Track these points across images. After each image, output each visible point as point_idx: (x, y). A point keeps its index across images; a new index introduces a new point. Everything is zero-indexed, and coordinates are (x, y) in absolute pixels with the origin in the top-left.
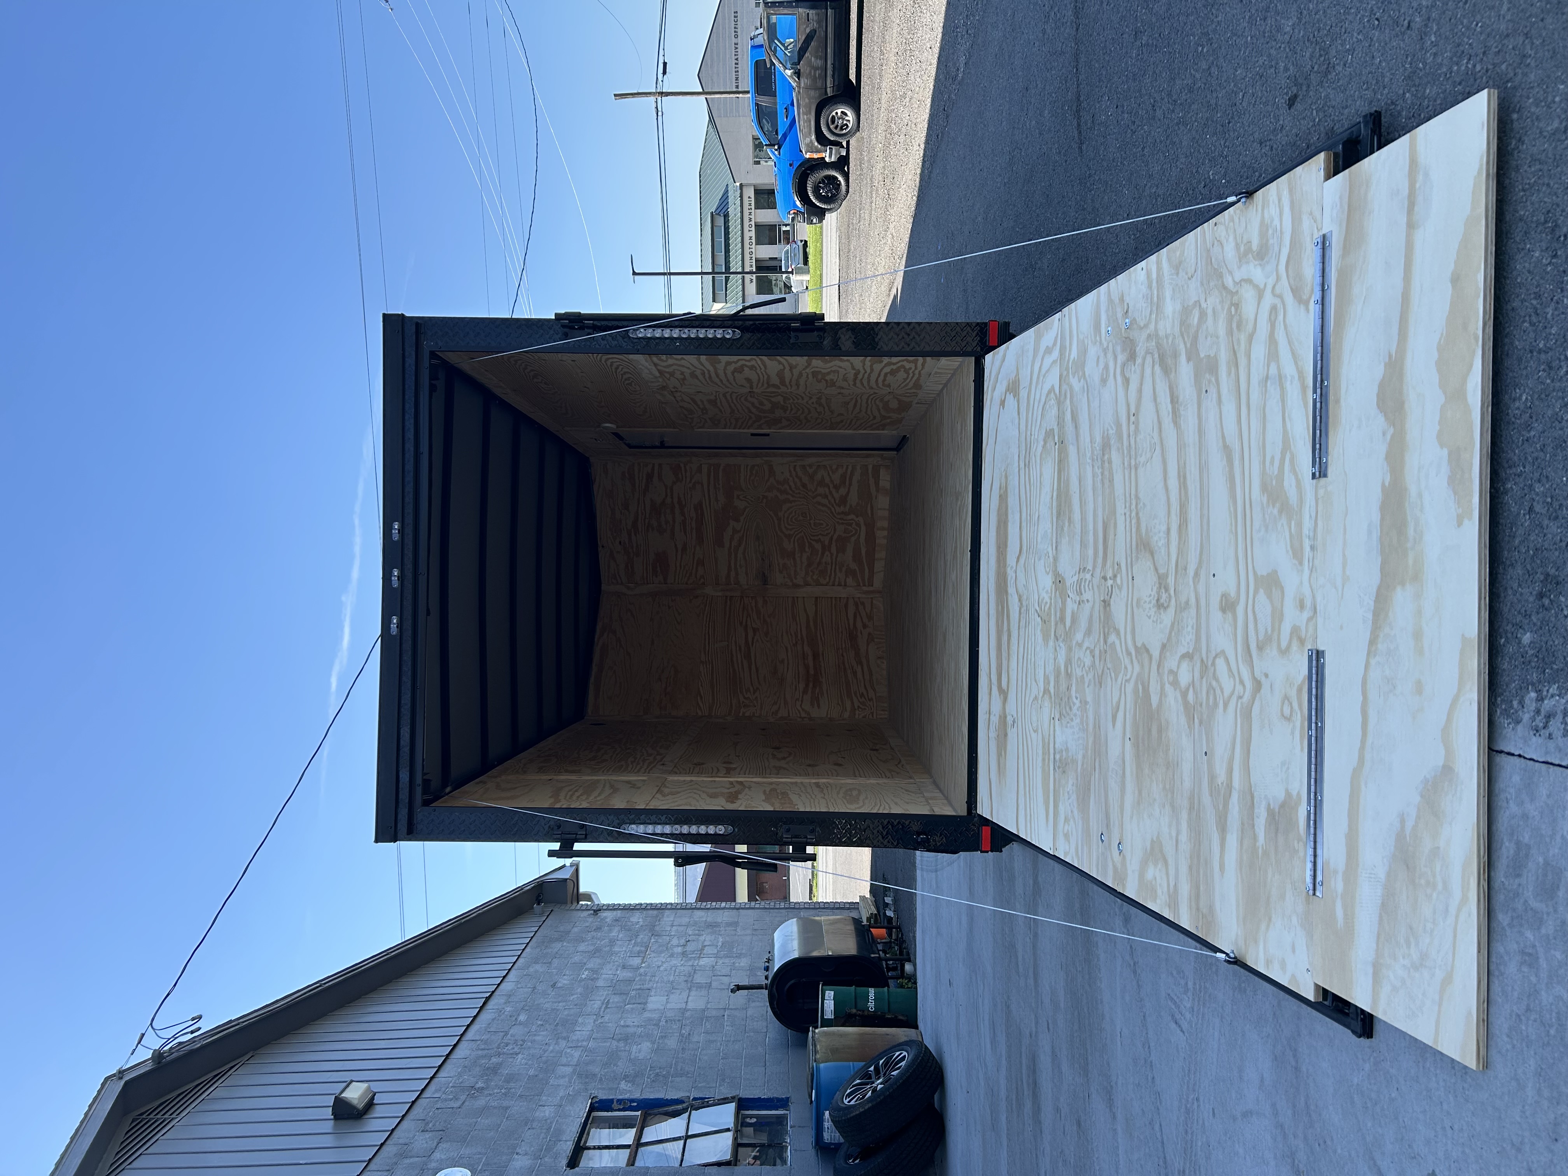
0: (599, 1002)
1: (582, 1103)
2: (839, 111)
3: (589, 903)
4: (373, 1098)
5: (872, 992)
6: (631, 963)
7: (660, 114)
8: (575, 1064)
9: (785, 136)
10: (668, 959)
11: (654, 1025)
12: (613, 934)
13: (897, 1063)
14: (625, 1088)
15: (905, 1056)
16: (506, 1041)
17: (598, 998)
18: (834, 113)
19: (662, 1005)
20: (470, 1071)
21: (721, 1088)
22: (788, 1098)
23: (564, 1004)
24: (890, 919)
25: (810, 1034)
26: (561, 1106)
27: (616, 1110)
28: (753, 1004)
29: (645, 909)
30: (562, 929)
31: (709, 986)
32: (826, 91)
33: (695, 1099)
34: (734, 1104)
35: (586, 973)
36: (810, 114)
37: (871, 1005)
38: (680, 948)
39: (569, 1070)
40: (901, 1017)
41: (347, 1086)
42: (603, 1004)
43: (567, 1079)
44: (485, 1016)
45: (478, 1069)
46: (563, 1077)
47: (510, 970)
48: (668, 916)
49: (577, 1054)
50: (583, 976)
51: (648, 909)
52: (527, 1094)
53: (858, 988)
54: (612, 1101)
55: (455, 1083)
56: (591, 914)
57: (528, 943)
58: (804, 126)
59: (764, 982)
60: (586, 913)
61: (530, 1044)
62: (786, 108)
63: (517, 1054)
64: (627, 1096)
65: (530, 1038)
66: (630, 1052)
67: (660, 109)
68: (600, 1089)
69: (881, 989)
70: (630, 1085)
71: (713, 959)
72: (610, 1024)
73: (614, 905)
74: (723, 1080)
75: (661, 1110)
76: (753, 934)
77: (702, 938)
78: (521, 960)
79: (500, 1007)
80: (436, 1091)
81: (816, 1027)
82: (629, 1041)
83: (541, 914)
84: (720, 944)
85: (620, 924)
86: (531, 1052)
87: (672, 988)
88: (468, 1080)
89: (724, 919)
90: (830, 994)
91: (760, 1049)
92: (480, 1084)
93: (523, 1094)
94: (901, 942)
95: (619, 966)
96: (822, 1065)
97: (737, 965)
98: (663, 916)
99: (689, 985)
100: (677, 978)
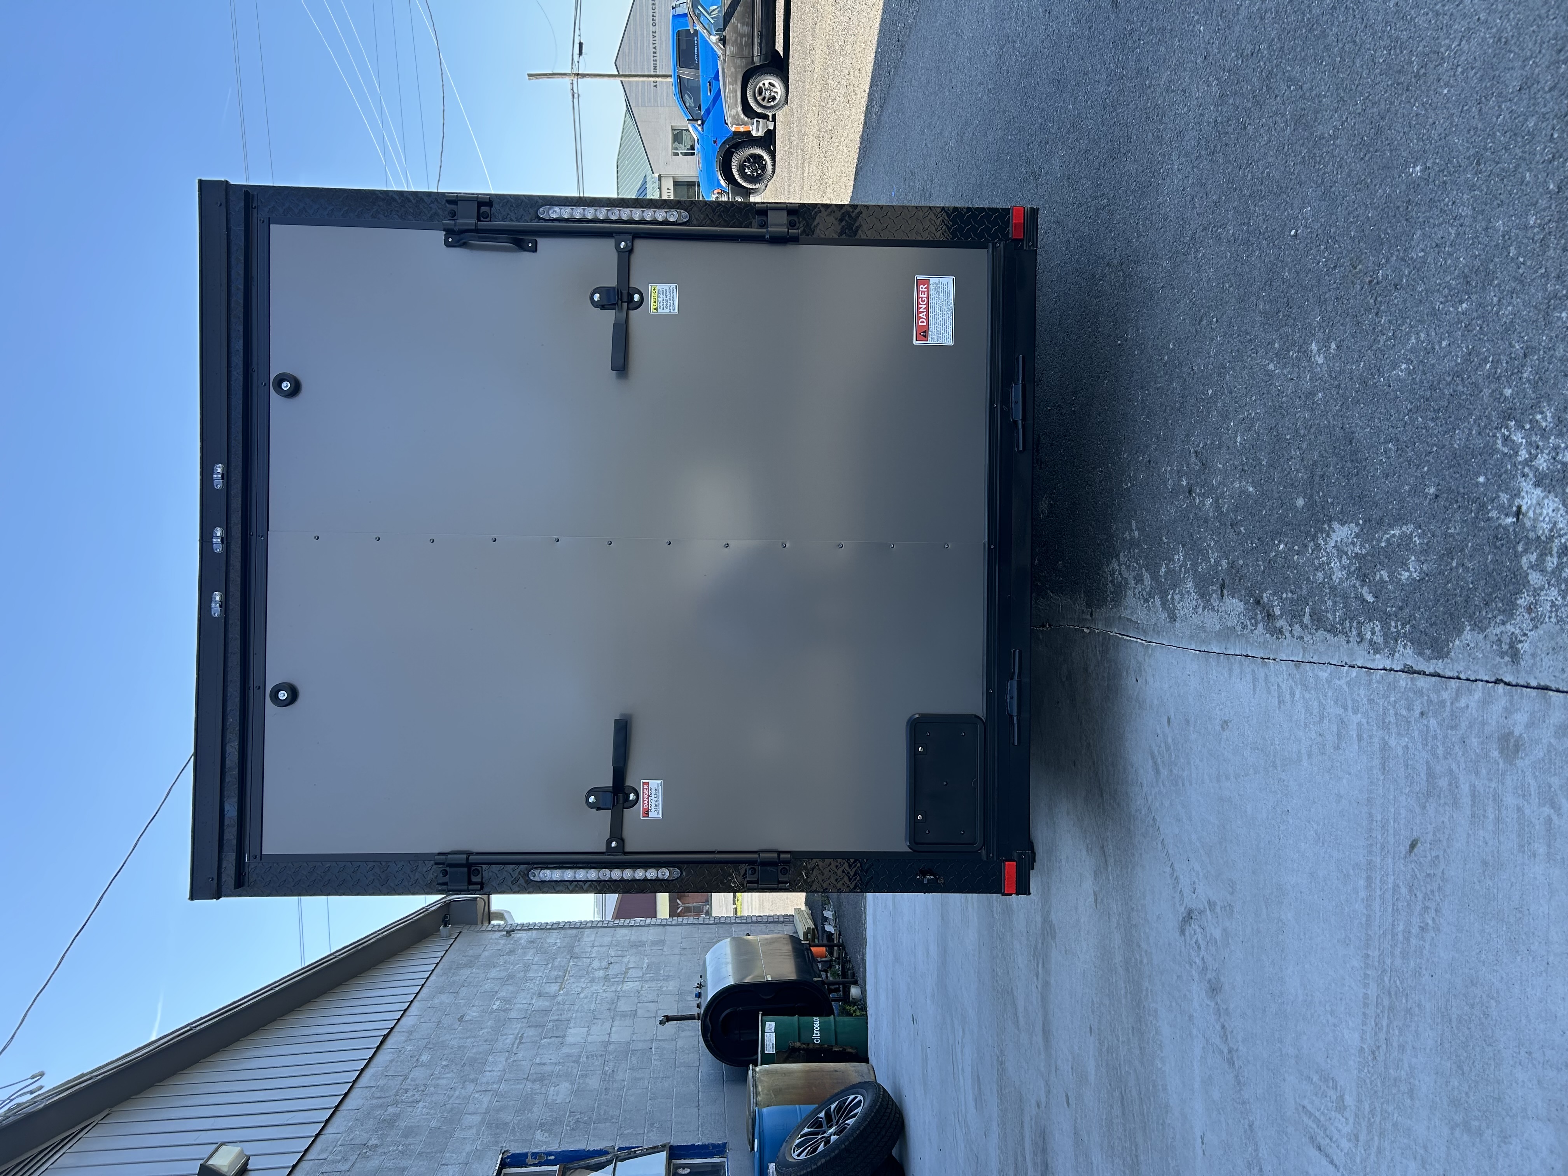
0: (512, 1036)
1: (492, 1160)
2: (767, 82)
3: (502, 923)
4: (246, 1163)
5: (817, 1021)
6: (548, 990)
7: (576, 96)
8: (484, 1111)
9: (708, 111)
10: (589, 985)
11: (574, 1062)
12: (528, 958)
13: (851, 1110)
14: (541, 1139)
15: (861, 1100)
16: (405, 1087)
17: (511, 1032)
18: (761, 84)
19: (582, 1038)
20: (362, 1125)
21: (650, 1135)
22: (725, 1144)
23: (472, 1040)
24: (830, 935)
25: (750, 1072)
26: (466, 1164)
27: (531, 1166)
28: (683, 1034)
29: (562, 928)
30: (471, 953)
31: (634, 1014)
32: (753, 60)
33: (620, 1149)
34: (665, 1153)
35: (497, 1003)
36: (736, 84)
37: (816, 1037)
38: (602, 971)
39: (477, 1119)
40: (849, 1050)
41: (216, 1150)
42: (516, 1039)
43: (474, 1131)
44: (381, 1058)
45: (371, 1122)
46: (471, 1127)
47: (412, 1002)
48: (589, 936)
49: (486, 1099)
50: (495, 1007)
51: (566, 928)
52: (428, 1151)
53: (801, 1018)
54: (526, 1155)
55: (344, 1140)
56: (504, 936)
57: (433, 971)
58: (730, 97)
59: (695, 1011)
60: (498, 935)
61: (432, 1089)
62: (709, 82)
63: (418, 1102)
64: (543, 1149)
65: (433, 1081)
66: (546, 1094)
67: (576, 91)
68: (512, 1141)
69: (826, 1018)
70: (546, 1135)
71: (638, 983)
72: (524, 1063)
73: (529, 924)
74: (652, 1125)
75: (582, 1163)
76: (681, 954)
77: (626, 960)
78: (424, 990)
79: (400, 1046)
80: (322, 1151)
81: (756, 1065)
82: (545, 1082)
83: (449, 937)
84: (645, 965)
85: (535, 945)
86: (433, 1099)
87: (594, 1018)
88: (360, 1135)
89: (649, 937)
90: (770, 1026)
91: (693, 1086)
92: (373, 1141)
93: (423, 1150)
94: (845, 961)
95: (534, 994)
96: (765, 1110)
97: (664, 989)
98: (583, 935)
99: (612, 1014)
100: (599, 1005)
